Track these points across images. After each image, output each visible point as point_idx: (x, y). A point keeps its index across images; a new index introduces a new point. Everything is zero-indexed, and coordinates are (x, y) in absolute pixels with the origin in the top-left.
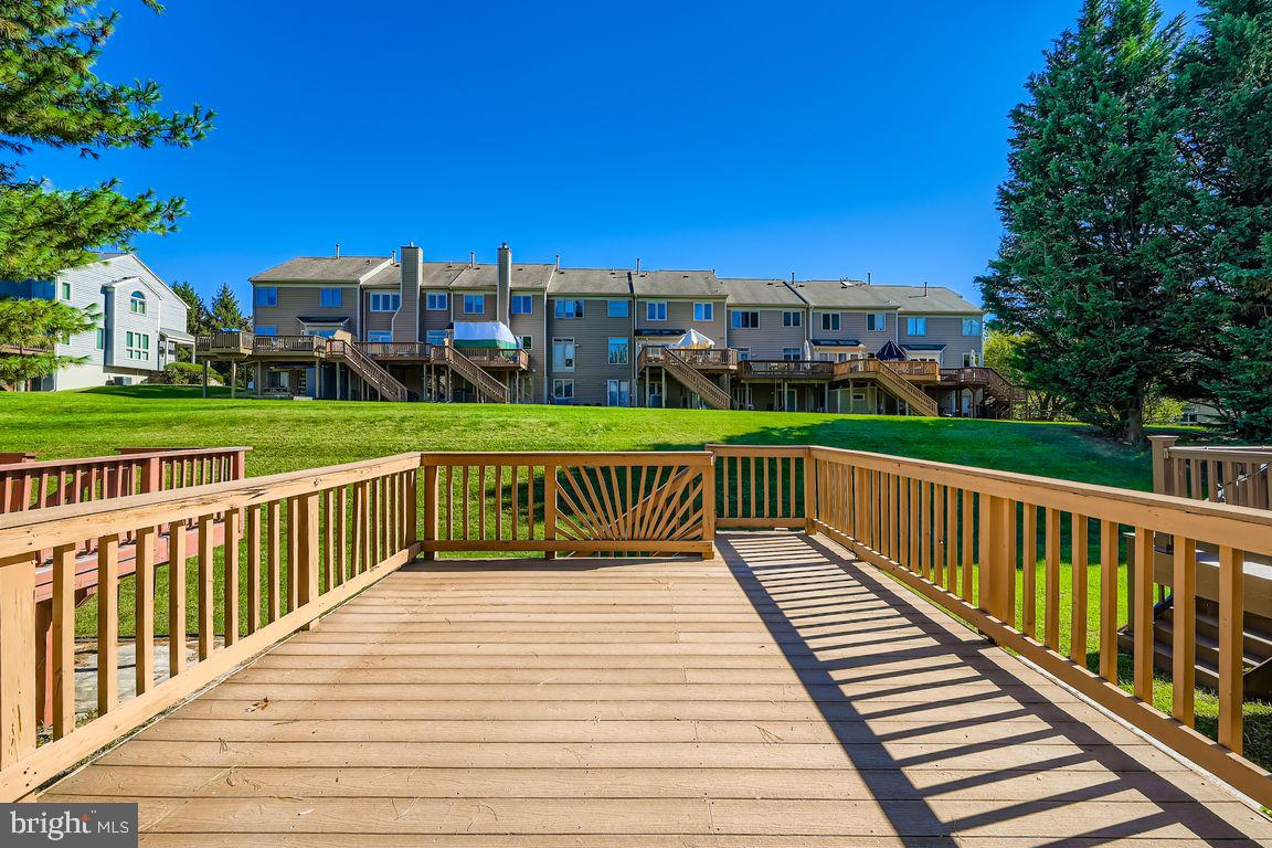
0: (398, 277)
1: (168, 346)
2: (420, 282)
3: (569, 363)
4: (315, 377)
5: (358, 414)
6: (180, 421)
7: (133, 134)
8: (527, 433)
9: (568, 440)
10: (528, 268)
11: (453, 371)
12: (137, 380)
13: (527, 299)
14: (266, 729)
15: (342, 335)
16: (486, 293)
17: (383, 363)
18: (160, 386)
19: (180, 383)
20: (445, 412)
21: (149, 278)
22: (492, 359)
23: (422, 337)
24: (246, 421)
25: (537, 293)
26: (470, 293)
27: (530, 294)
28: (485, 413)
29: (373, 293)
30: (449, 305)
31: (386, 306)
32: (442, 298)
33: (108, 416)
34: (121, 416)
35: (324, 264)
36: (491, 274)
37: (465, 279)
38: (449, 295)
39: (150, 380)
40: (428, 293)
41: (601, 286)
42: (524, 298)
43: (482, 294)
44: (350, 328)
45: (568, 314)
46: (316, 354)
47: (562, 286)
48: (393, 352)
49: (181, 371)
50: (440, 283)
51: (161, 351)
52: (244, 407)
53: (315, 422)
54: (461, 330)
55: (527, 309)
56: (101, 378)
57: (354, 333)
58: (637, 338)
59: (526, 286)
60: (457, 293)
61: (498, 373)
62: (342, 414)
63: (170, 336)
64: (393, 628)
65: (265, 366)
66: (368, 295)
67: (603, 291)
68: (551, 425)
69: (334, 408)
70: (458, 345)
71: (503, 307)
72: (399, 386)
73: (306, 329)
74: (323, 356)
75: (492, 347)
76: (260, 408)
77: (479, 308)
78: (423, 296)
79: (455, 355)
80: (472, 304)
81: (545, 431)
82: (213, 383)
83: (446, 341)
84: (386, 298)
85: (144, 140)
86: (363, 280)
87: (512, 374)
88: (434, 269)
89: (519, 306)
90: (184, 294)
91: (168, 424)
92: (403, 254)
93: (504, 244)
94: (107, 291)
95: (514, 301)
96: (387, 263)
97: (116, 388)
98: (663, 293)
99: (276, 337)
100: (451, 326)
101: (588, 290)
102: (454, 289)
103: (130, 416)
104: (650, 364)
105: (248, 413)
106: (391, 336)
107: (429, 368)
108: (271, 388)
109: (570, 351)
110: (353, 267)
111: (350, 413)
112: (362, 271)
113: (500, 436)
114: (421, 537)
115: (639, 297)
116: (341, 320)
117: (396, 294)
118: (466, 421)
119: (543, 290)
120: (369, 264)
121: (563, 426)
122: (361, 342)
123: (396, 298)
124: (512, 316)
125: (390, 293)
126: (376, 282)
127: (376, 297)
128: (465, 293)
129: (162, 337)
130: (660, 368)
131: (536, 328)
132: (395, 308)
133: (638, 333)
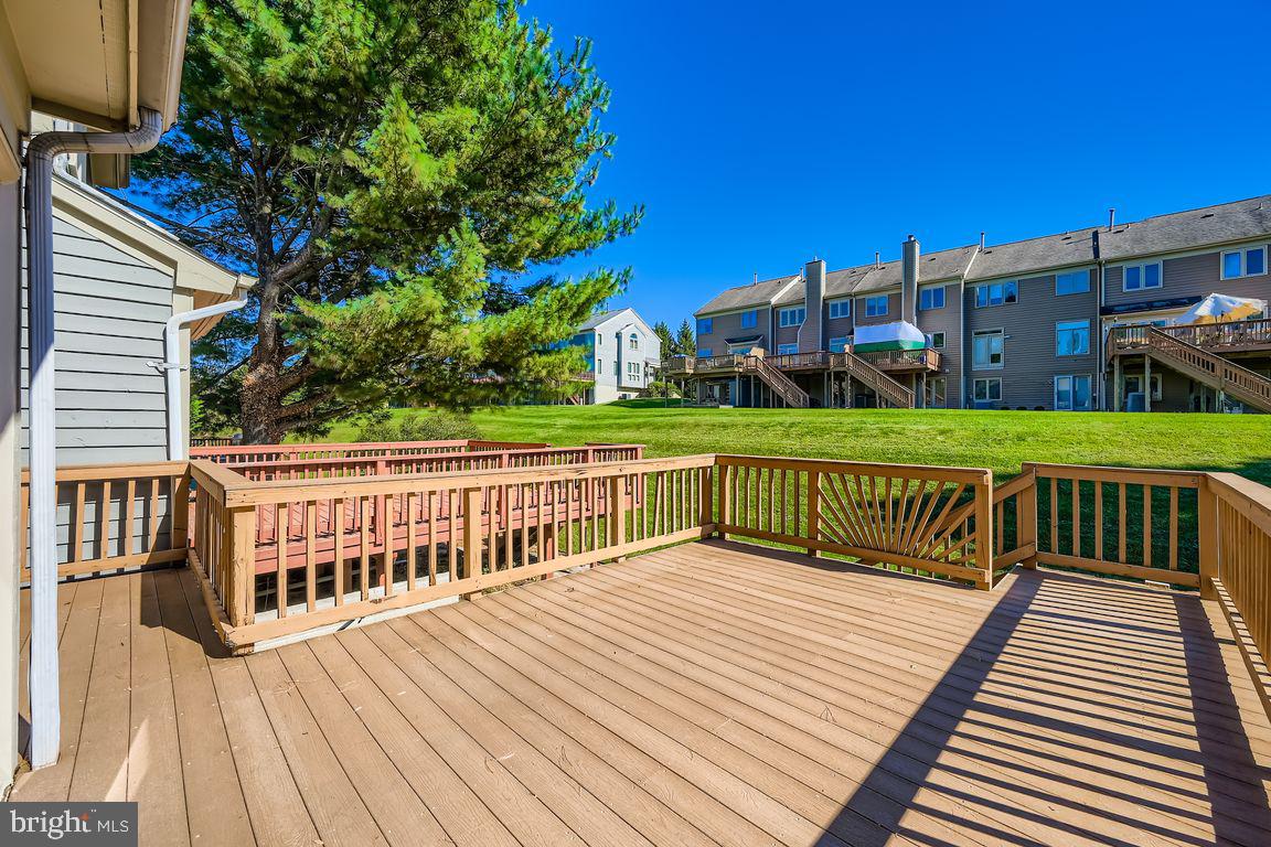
0: (804, 294)
1: (651, 371)
2: (823, 292)
3: (995, 358)
4: (735, 389)
5: (757, 420)
6: (645, 425)
7: (604, 237)
8: (911, 440)
9: (959, 450)
10: (944, 255)
11: (852, 377)
12: (633, 396)
13: (938, 292)
14: (564, 601)
15: (758, 352)
16: (890, 293)
17: (788, 374)
18: (645, 400)
19: (657, 397)
20: (830, 419)
21: (640, 323)
22: (894, 361)
23: (825, 346)
24: (681, 425)
25: (951, 283)
26: (871, 296)
27: (942, 285)
28: (871, 420)
29: (782, 310)
30: (851, 313)
31: (793, 321)
32: (844, 305)
33: (612, 421)
34: (618, 421)
35: (744, 292)
36: (896, 271)
37: (868, 281)
38: (851, 301)
39: (640, 396)
40: (831, 302)
41: (1044, 258)
42: (935, 290)
43: (886, 294)
44: (763, 345)
45: (993, 301)
46: (736, 369)
47: (985, 269)
48: (796, 363)
49: (657, 388)
50: (842, 291)
51: (646, 375)
52: (683, 415)
53: (725, 427)
54: (862, 335)
55: (938, 303)
56: (615, 396)
57: (766, 348)
58: (1104, 318)
59: (938, 277)
60: (858, 298)
61: (903, 377)
62: (744, 420)
63: (651, 363)
64: (658, 573)
65: (703, 381)
66: (778, 312)
67: (1047, 264)
68: (942, 433)
69: (741, 415)
70: (857, 351)
71: (909, 304)
72: (802, 394)
73: (731, 348)
74: (741, 370)
75: (895, 348)
76: (692, 415)
77: (882, 309)
78: (826, 305)
79: (855, 361)
80: (874, 307)
81: (933, 439)
82: (675, 396)
83: (847, 347)
84: (793, 313)
85: (610, 238)
86: (774, 300)
87: (919, 377)
88: (837, 278)
89: (928, 301)
90: (660, 331)
91: (638, 427)
92: (808, 269)
93: (910, 237)
94: (618, 336)
95: (923, 296)
96: (796, 280)
97: (623, 402)
98: (1155, 249)
99: (710, 358)
100: (852, 333)
101: (1023, 267)
102: (856, 294)
103: (622, 421)
104: (1122, 352)
105: (683, 419)
106: (797, 348)
107: (829, 375)
108: (707, 401)
109: (997, 344)
110: (767, 291)
111: (751, 419)
112: (773, 292)
113: (880, 444)
114: (715, 520)
115: (1109, 261)
116: (757, 338)
117: (800, 308)
118: (849, 427)
119: (959, 278)
120: (780, 285)
121: (959, 434)
122: (772, 354)
123: (802, 312)
124: (919, 313)
125: (797, 308)
126: (785, 300)
127: (785, 314)
128: (867, 297)
129: (647, 364)
130: (1142, 356)
131: (949, 322)
132: (800, 321)
133: (1106, 311)
